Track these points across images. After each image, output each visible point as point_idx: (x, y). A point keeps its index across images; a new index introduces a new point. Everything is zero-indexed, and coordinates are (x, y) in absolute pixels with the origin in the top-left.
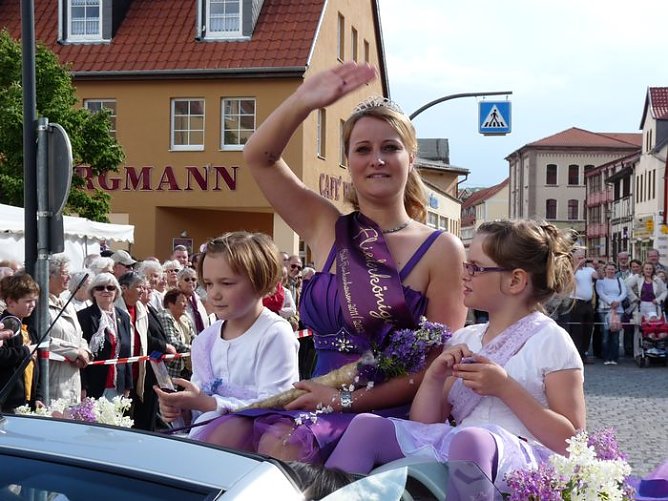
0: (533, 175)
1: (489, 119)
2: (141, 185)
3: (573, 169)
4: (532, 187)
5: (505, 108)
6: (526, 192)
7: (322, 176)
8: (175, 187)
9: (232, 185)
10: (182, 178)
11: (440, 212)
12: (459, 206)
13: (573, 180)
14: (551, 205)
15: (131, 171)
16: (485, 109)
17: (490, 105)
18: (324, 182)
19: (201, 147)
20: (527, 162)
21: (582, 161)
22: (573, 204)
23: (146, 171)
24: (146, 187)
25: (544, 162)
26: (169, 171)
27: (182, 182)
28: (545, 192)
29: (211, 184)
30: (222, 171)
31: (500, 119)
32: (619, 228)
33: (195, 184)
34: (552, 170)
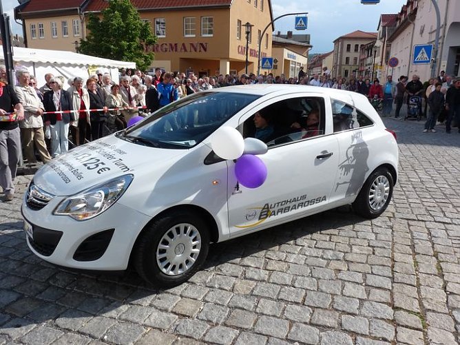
0: (342, 48)
1: (299, 23)
2: (174, 50)
3: (357, 46)
4: (341, 52)
5: (305, 19)
6: (339, 54)
7: (239, 46)
8: (186, 50)
9: (205, 50)
10: (188, 47)
11: (297, 61)
12: (306, 59)
13: (356, 50)
14: (347, 59)
15: (171, 45)
16: (297, 19)
17: (299, 18)
18: (240, 49)
19: (194, 36)
20: (340, 43)
21: (360, 43)
22: (356, 59)
23: (176, 44)
24: (176, 51)
25: (346, 43)
26: (183, 44)
27: (188, 49)
28: (346, 54)
29: (198, 50)
30: (202, 44)
31: (303, 23)
32: (367, 68)
33: (193, 50)
34: (349, 46)
